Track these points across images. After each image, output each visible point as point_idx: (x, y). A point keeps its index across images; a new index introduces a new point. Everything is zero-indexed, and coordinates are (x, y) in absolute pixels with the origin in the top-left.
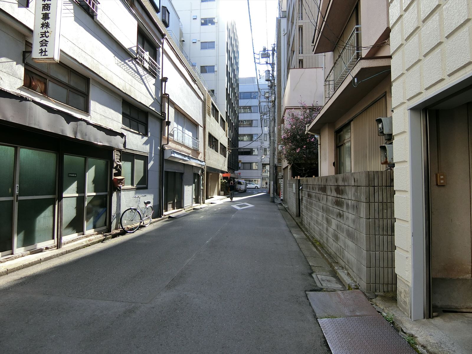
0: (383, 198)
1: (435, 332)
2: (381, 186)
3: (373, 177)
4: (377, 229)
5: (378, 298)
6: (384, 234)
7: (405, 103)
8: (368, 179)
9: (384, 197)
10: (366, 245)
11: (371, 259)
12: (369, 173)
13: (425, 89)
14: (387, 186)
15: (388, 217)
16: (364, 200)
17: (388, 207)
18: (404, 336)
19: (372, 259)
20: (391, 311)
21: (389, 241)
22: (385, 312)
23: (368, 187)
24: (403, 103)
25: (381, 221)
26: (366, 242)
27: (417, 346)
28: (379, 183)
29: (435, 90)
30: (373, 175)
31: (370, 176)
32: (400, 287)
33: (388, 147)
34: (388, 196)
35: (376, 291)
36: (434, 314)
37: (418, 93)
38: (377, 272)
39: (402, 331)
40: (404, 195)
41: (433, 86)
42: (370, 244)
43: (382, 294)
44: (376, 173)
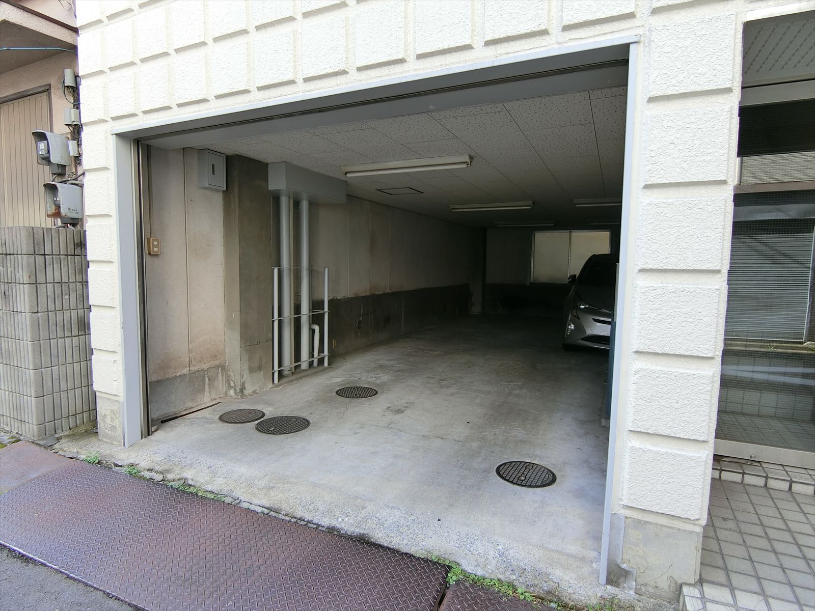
0: (61, 276)
1: (159, 448)
2: (58, 255)
3: (42, 237)
4: (53, 328)
5: (62, 441)
6: (66, 336)
7: (107, 121)
8: (32, 241)
9: (63, 274)
10: (34, 358)
11: (44, 381)
12: (33, 230)
13: (142, 112)
14: (67, 255)
15: (71, 307)
16: (26, 280)
17: (71, 290)
18: (121, 470)
19: (46, 381)
20: (92, 449)
21: (74, 347)
22: (81, 454)
23: (33, 256)
24: (103, 120)
25: (59, 314)
26: (34, 353)
27: (142, 473)
28: (54, 250)
29: (158, 119)
30: (42, 235)
31: (35, 236)
32: (102, 408)
33: (60, 186)
34: (70, 271)
35: (55, 432)
36: (153, 429)
37: (131, 113)
38: (57, 401)
39: (116, 465)
40: (107, 268)
41: (155, 112)
42: (41, 356)
43: (67, 433)
44: (47, 233)
